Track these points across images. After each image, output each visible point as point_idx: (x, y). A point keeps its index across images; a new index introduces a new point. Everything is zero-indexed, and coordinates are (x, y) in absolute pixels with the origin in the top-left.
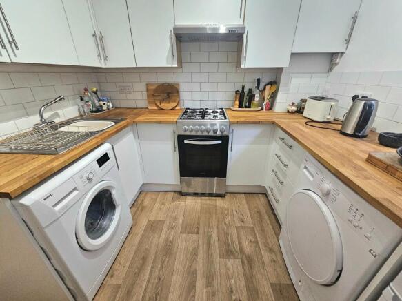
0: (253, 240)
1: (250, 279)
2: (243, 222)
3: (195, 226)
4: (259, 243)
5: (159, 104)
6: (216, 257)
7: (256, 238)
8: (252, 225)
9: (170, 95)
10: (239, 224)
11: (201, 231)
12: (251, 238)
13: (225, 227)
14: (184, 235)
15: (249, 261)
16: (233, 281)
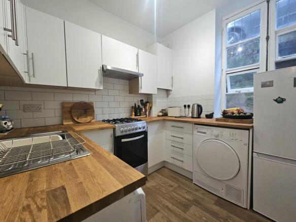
0: (186, 191)
1: (206, 210)
2: (172, 186)
3: (151, 208)
4: (189, 190)
5: (76, 119)
6: (183, 214)
7: (186, 190)
8: (177, 185)
9: (87, 111)
10: (171, 189)
11: (159, 208)
12: (184, 191)
13: (168, 195)
14: (151, 220)
15: (196, 202)
16: (204, 218)
